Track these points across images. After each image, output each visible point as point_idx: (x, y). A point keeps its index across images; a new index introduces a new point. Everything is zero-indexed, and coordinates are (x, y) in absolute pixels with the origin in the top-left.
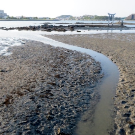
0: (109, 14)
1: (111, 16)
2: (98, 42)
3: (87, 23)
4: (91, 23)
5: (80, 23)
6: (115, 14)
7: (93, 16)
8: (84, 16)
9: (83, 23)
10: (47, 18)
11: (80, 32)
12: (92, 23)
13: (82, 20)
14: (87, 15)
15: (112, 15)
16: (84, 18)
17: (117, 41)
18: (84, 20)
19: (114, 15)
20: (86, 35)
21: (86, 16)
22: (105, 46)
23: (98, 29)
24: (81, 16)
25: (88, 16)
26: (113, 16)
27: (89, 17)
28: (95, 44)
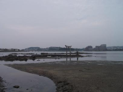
0: (66, 46)
4: (54, 53)
6: (71, 46)
10: (17, 49)
15: (69, 47)
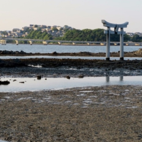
0: (105, 23)
1: (112, 29)
2: (62, 120)
3: (38, 54)
5: (11, 53)
6: (126, 25)
7: (59, 29)
8: (27, 29)
9: (22, 53)
11: (7, 83)
12: (55, 54)
13: (21, 43)
14: (36, 26)
15: (116, 27)
16: (28, 37)
17: (129, 113)
18: (26, 42)
19: (122, 29)
20: (27, 94)
21: (35, 29)
22: (86, 131)
23: (72, 72)
24: (15, 30)
25: (40, 29)
26: (119, 30)
27: (46, 33)
28: (52, 126)
